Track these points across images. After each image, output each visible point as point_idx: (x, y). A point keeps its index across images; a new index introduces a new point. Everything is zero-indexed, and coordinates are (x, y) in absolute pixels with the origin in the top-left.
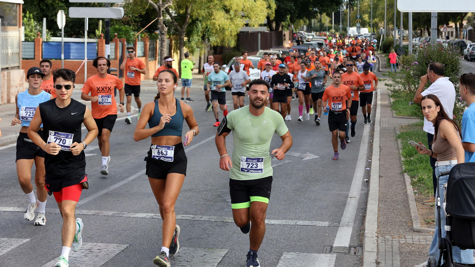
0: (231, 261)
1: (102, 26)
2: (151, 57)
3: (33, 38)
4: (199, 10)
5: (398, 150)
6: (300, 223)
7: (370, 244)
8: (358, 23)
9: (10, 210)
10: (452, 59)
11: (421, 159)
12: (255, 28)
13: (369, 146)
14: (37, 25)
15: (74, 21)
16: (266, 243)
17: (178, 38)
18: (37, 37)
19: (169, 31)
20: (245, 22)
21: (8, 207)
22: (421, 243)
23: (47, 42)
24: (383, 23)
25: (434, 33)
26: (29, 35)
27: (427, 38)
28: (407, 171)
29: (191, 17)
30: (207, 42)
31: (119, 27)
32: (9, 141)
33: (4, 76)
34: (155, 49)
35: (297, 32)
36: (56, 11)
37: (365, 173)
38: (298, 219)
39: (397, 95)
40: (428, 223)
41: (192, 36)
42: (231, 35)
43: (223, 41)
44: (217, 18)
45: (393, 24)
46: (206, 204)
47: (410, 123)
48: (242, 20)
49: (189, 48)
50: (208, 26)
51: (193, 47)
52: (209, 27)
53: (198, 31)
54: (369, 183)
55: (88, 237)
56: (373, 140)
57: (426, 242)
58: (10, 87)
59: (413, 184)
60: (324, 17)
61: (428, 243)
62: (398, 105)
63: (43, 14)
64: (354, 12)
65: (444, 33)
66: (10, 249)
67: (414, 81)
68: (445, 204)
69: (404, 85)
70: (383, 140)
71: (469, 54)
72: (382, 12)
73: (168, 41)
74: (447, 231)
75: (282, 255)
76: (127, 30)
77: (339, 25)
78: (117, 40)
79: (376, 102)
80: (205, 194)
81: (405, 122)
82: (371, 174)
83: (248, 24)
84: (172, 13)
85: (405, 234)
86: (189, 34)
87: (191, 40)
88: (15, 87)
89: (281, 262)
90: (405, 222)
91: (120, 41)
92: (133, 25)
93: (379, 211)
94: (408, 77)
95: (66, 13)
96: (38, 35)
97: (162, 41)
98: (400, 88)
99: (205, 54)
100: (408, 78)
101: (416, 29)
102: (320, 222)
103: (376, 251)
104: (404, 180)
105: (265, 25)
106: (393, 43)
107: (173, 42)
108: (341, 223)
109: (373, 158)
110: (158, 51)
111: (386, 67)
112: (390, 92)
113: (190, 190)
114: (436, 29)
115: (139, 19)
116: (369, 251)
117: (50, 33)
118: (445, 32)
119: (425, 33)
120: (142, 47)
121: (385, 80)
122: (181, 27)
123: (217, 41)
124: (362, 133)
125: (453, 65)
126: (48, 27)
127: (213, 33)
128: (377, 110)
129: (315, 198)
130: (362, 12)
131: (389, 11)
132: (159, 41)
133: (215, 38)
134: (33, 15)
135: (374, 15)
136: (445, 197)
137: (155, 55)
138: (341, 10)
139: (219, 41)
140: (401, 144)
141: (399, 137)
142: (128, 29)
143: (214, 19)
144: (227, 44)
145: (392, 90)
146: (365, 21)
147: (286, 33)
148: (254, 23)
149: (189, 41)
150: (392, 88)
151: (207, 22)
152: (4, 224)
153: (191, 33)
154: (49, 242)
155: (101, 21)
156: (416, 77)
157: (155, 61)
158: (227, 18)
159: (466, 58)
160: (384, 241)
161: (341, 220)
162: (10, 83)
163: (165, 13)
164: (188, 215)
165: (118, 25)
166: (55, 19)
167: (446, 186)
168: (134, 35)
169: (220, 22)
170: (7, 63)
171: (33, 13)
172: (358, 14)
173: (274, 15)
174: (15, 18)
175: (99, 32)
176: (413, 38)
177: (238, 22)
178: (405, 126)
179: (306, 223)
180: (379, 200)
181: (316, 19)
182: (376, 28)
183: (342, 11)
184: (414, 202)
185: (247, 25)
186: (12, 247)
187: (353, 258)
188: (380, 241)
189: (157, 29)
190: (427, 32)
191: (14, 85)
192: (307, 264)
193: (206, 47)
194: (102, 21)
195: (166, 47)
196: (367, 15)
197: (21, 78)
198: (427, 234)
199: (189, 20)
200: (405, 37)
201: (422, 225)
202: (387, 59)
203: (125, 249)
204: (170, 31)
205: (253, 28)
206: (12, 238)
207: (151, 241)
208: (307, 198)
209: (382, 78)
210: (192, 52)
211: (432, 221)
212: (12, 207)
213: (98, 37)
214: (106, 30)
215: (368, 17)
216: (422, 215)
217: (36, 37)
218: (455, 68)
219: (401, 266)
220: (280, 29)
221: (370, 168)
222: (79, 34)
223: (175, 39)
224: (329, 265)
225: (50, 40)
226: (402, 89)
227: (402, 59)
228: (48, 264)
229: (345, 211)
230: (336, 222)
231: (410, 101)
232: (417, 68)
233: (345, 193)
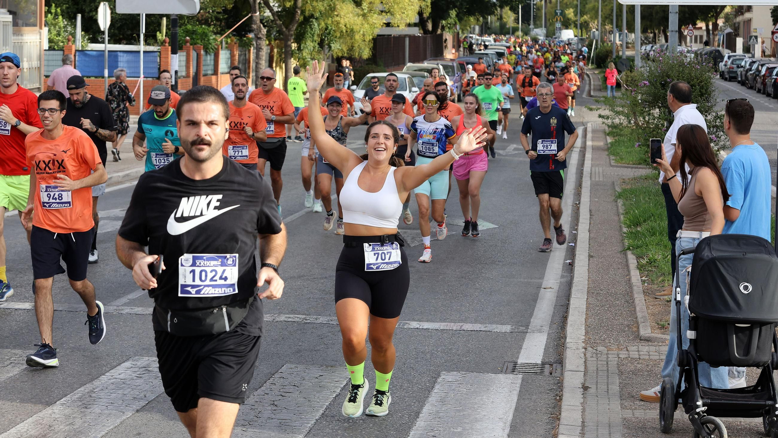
1: (167, 26)
3: (61, 44)
4: (314, 2)
5: (618, 215)
6: (468, 327)
7: (574, 359)
8: (558, 22)
9: (24, 308)
10: (701, 77)
11: (652, 229)
12: (401, 29)
13: (573, 210)
14: (67, 24)
15: (124, 19)
17: (283, 45)
18: (68, 44)
19: (269, 34)
20: (386, 20)
21: (21, 302)
22: (651, 357)
23: (82, 52)
24: (596, 23)
25: (673, 37)
26: (55, 40)
27: (663, 45)
28: (631, 248)
29: (303, 12)
30: (327, 51)
31: (193, 28)
34: (247, 62)
35: (466, 35)
36: (97, 4)
37: (567, 251)
38: (465, 321)
39: (617, 132)
40: (663, 327)
41: (304, 42)
42: (364, 41)
43: (351, 49)
44: (342, 14)
45: (612, 24)
46: (324, 299)
47: (636, 174)
48: (381, 17)
49: (299, 59)
50: (329, 26)
51: (306, 58)
52: (330, 28)
53: (314, 33)
54: (572, 266)
55: (144, 349)
56: (579, 200)
59: (640, 267)
60: (506, 13)
61: (660, 357)
62: (619, 148)
63: (77, 9)
64: (552, 5)
65: (688, 38)
67: (642, 110)
68: (687, 297)
69: (627, 116)
70: (595, 201)
71: (727, 70)
72: (594, 6)
73: (267, 49)
74: (691, 340)
75: (439, 376)
76: (204, 32)
77: (529, 25)
78: (190, 47)
79: (584, 143)
80: (322, 283)
81: (629, 173)
82: (577, 253)
83: (390, 23)
84: (274, 6)
85: (627, 344)
86: (300, 38)
87: (302, 48)
89: (437, 386)
90: (628, 326)
91: (194, 49)
92: (215, 25)
93: (587, 308)
94: (634, 104)
95: (111, 7)
96: (69, 40)
97: (258, 49)
98: (622, 121)
100: (633, 106)
101: (647, 32)
102: (498, 326)
103: (583, 370)
104: (627, 261)
105: (415, 25)
106: (611, 52)
107: (275, 50)
108: (530, 327)
109: (580, 228)
110: (252, 64)
111: (600, 90)
112: (607, 128)
113: (299, 277)
114: (676, 31)
115: (223, 16)
116: (572, 370)
117: (87, 37)
118: (691, 37)
119: (661, 38)
120: (228, 59)
121: (599, 109)
122: (287, 28)
123: (342, 49)
125: (703, 86)
126: (85, 29)
127: (336, 37)
128: (586, 156)
129: (490, 289)
130: (564, 6)
131: (606, 3)
132: (254, 49)
133: (339, 45)
134: (61, 10)
135: (583, 10)
136: (688, 287)
137: (247, 71)
138: (532, 2)
139: (345, 49)
140: (623, 207)
141: (620, 196)
142: (206, 31)
143: (337, 16)
144: (357, 54)
145: (610, 124)
146: (569, 19)
147: (448, 36)
148: (399, 22)
149: (299, 49)
150: (609, 121)
151: (326, 20)
152: (16, 329)
153: (303, 37)
154: (84, 356)
155: (165, 19)
156: (646, 105)
158: (358, 14)
159: (722, 75)
160: (594, 355)
161: (530, 323)
163: (263, 7)
164: (296, 316)
165: (191, 25)
166: (95, 15)
167: (690, 270)
168: (214, 39)
169: (346, 20)
171: (61, 7)
172: (559, 8)
173: (429, 10)
174: (34, 13)
175: (162, 36)
176: (642, 45)
177: (374, 21)
178: (629, 179)
179: (477, 327)
180: (588, 292)
181: (495, 15)
182: (586, 29)
183: (534, 4)
184: (642, 296)
185: (388, 25)
187: (549, 380)
188: (589, 355)
189: (251, 31)
190: (663, 36)
192: (477, 390)
193: (326, 58)
194: (167, 19)
195: (264, 58)
196: (572, 10)
198: (661, 344)
199: (299, 18)
200: (630, 44)
201: (653, 331)
202: (602, 78)
204: (271, 34)
205: (397, 29)
206: (28, 349)
208: (477, 289)
209: (594, 107)
210: (304, 66)
212: (29, 302)
213: (159, 43)
214: (172, 32)
215: (574, 12)
216: (653, 315)
217: (66, 43)
218: (706, 90)
219: (620, 392)
220: (439, 32)
221: (575, 243)
222: (132, 39)
223: (278, 47)
224: (511, 392)
225: (87, 49)
226: (625, 123)
227: (625, 77)
228: (82, 389)
229: (536, 309)
230: (522, 326)
231: (636, 141)
232: (647, 91)
233: (537, 281)
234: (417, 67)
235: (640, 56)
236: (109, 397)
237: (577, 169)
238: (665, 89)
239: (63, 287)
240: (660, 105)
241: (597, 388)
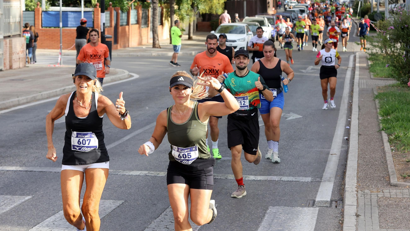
0: (220, 215)
2: (144, 25)
3: (33, 7)
5: (376, 109)
6: (285, 178)
7: (350, 198)
9: (12, 170)
11: (397, 118)
13: (348, 106)
16: (253, 198)
17: (169, 7)
18: (37, 7)
21: (11, 166)
22: (398, 196)
23: (46, 12)
26: (29, 5)
27: (402, 4)
28: (384, 129)
30: (196, 9)
32: (11, 104)
33: (6, 44)
34: (147, 17)
37: (345, 131)
38: (283, 175)
39: (374, 58)
40: (405, 178)
41: (182, 4)
42: (219, 3)
43: (211, 8)
47: (387, 84)
49: (179, 15)
51: (183, 15)
54: (348, 141)
56: (352, 100)
57: (403, 195)
58: (11, 54)
59: (390, 141)
61: (404, 196)
62: (376, 68)
66: (13, 206)
67: (390, 44)
69: (381, 48)
70: (362, 101)
73: (160, 9)
75: (268, 209)
78: (112, 9)
79: (354, 64)
81: (383, 83)
82: (351, 132)
85: (383, 188)
86: (179, 2)
87: (181, 8)
88: (17, 54)
89: (267, 216)
90: (383, 177)
91: (115, 10)
93: (358, 167)
94: (385, 41)
96: (38, 5)
97: (154, 9)
98: (377, 51)
99: (194, 21)
100: (385, 42)
102: (304, 178)
103: (356, 205)
104: (382, 137)
106: (370, 9)
107: (165, 10)
108: (323, 179)
109: (352, 117)
110: (150, 19)
112: (368, 56)
116: (349, 204)
117: (49, 3)
120: (136, 15)
123: (205, 9)
124: (342, 94)
127: (202, 1)
128: (356, 73)
129: (298, 155)
132: (151, 9)
133: (203, 6)
137: (147, 23)
139: (207, 9)
140: (379, 104)
141: (377, 97)
144: (214, 12)
145: (370, 53)
147: (270, 0)
149: (179, 9)
150: (370, 52)
152: (7, 183)
153: (181, 2)
154: (49, 199)
156: (392, 41)
157: (147, 28)
160: (363, 195)
161: (322, 176)
162: (12, 50)
168: (127, 3)
170: (9, 32)
175: (95, 2)
176: (389, 4)
178: (382, 87)
179: (290, 179)
180: (358, 157)
184: (391, 158)
186: (15, 204)
187: (335, 211)
188: (359, 195)
191: (15, 52)
192: (291, 217)
193: (195, 14)
195: (158, 15)
197: (22, 46)
198: (403, 188)
200: (382, 3)
201: (398, 180)
203: (120, 205)
206: (15, 195)
207: (145, 197)
208: (291, 155)
210: (182, 19)
211: (408, 176)
212: (15, 166)
213: (93, 6)
216: (399, 170)
219: (379, 218)
221: (350, 127)
222: (76, 4)
223: (166, 8)
224: (312, 219)
225: (49, 10)
226: (379, 52)
227: (379, 24)
228: (49, 219)
229: (326, 168)
230: (318, 178)
231: (386, 63)
232: (393, 32)
233: (326, 150)
234: (251, 19)
235: (388, 11)
236: (65, 224)
237: (350, 81)
238: (403, 31)
239: (36, 157)
240: (401, 41)
241: (365, 216)
